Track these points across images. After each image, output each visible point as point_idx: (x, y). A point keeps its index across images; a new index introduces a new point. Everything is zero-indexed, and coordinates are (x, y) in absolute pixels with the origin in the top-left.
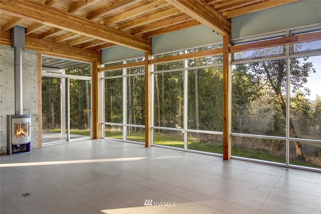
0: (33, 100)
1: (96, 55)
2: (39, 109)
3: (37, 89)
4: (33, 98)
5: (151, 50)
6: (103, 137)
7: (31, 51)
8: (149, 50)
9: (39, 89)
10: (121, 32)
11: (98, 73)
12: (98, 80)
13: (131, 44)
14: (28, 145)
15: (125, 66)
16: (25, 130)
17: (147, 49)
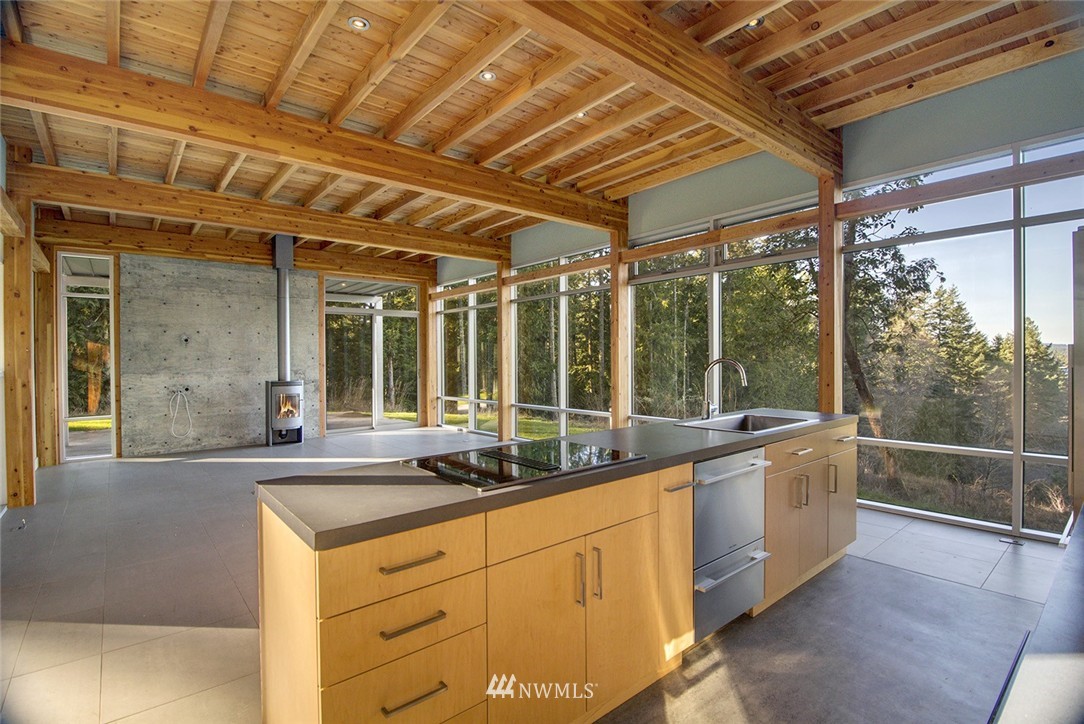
0: (310, 356)
1: (425, 270)
2: (320, 370)
3: (318, 336)
4: (310, 352)
5: (509, 259)
6: (440, 423)
7: (307, 272)
8: (505, 259)
9: (320, 336)
10: (441, 233)
11: (430, 304)
12: (430, 317)
13: (464, 253)
14: (299, 430)
15: (473, 289)
16: (294, 406)
17: (499, 257)
